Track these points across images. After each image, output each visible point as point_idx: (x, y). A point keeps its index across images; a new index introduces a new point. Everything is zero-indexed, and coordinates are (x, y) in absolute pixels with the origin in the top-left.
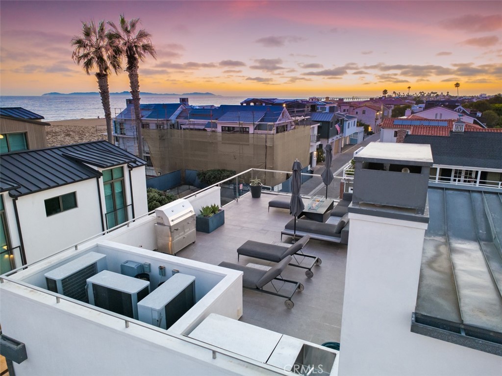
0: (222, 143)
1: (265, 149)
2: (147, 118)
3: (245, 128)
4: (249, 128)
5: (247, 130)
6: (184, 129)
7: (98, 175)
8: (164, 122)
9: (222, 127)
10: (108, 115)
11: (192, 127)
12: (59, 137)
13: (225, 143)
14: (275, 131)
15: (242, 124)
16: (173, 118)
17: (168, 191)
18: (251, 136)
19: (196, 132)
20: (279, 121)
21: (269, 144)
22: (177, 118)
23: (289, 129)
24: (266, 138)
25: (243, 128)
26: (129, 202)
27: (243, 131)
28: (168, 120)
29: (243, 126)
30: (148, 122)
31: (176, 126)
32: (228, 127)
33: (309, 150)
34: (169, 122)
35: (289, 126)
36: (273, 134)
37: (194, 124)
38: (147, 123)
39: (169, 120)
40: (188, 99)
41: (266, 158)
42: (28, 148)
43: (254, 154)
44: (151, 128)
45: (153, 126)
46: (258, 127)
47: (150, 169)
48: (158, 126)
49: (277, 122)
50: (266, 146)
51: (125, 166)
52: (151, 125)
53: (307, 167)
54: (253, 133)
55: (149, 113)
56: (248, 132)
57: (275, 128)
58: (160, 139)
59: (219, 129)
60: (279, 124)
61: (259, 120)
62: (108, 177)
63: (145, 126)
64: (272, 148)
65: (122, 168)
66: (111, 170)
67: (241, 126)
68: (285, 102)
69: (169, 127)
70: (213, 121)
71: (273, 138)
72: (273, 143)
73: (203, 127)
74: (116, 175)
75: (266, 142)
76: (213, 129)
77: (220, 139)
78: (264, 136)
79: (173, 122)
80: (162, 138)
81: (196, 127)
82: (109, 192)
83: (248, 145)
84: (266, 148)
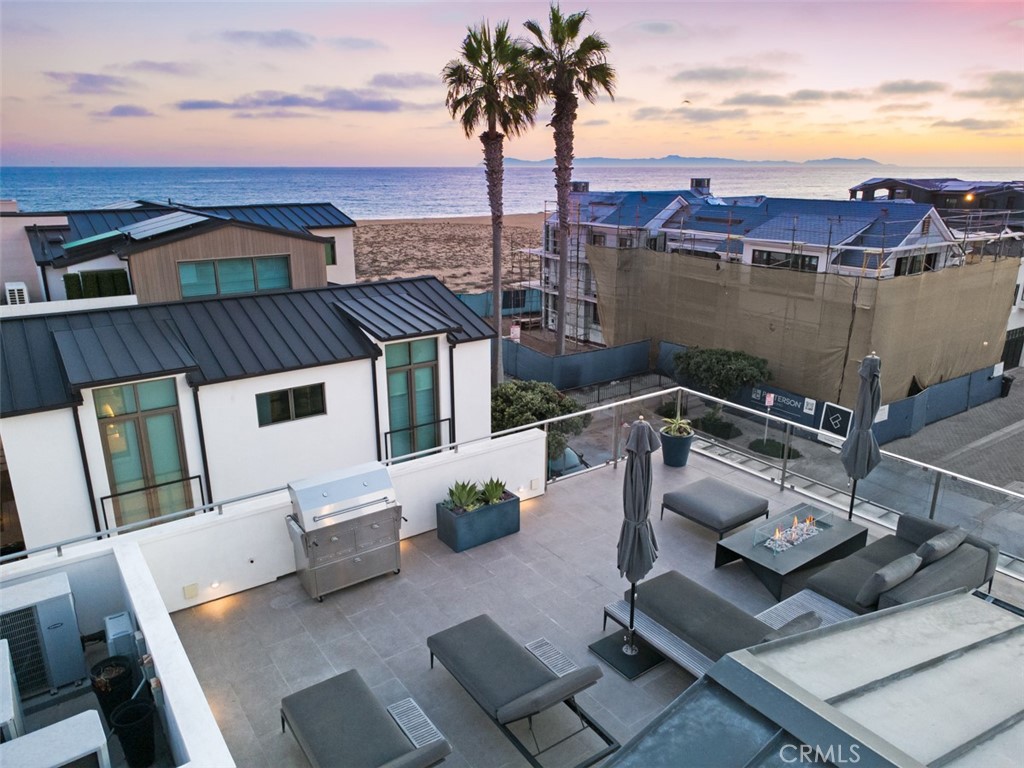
0: (751, 290)
1: (850, 315)
2: (603, 222)
3: (811, 257)
4: (818, 257)
5: (814, 262)
6: (674, 251)
7: (373, 353)
8: (633, 232)
9: (754, 251)
10: (497, 218)
11: (688, 246)
12: (478, 248)
13: (756, 291)
14: (891, 271)
15: (801, 248)
16: (654, 226)
17: (613, 383)
18: (820, 278)
19: (694, 260)
20: (907, 244)
21: (862, 303)
22: (664, 226)
23: (941, 264)
24: (856, 287)
25: (804, 257)
26: (445, 413)
27: (803, 266)
28: (640, 230)
29: (804, 253)
30: (604, 230)
31: (660, 242)
32: (769, 253)
33: (1005, 323)
34: (644, 236)
35: (942, 259)
36: (877, 278)
37: (693, 240)
38: (601, 232)
39: (645, 230)
40: (709, 180)
41: (850, 336)
42: (290, 286)
43: (820, 325)
44: (608, 244)
45: (612, 241)
46: (845, 258)
47: (597, 330)
48: (622, 242)
49: (901, 247)
50: (854, 305)
51: (442, 337)
52: (608, 237)
53: (991, 369)
54: (825, 273)
55: (611, 211)
56: (815, 268)
57: (892, 263)
58: (619, 269)
59: (747, 257)
60: (906, 251)
61: (850, 240)
62: (400, 359)
63: (597, 239)
64: (870, 313)
65: (436, 340)
66: (409, 343)
67: (797, 252)
68: (974, 189)
69: (643, 244)
70: (732, 236)
71: (876, 289)
72: (875, 301)
73: (711, 249)
74: (421, 355)
75: (855, 295)
76: (733, 255)
77: (745, 279)
78: (852, 282)
79: (654, 233)
80: (624, 267)
81: (699, 247)
82: (400, 389)
83: (812, 300)
84: (854, 311)
